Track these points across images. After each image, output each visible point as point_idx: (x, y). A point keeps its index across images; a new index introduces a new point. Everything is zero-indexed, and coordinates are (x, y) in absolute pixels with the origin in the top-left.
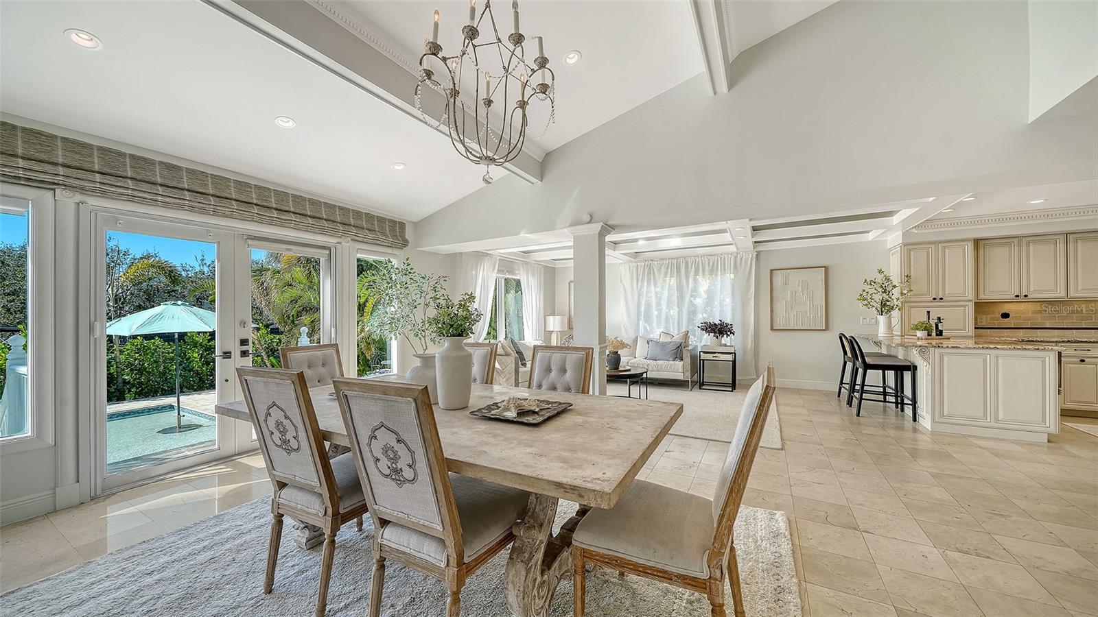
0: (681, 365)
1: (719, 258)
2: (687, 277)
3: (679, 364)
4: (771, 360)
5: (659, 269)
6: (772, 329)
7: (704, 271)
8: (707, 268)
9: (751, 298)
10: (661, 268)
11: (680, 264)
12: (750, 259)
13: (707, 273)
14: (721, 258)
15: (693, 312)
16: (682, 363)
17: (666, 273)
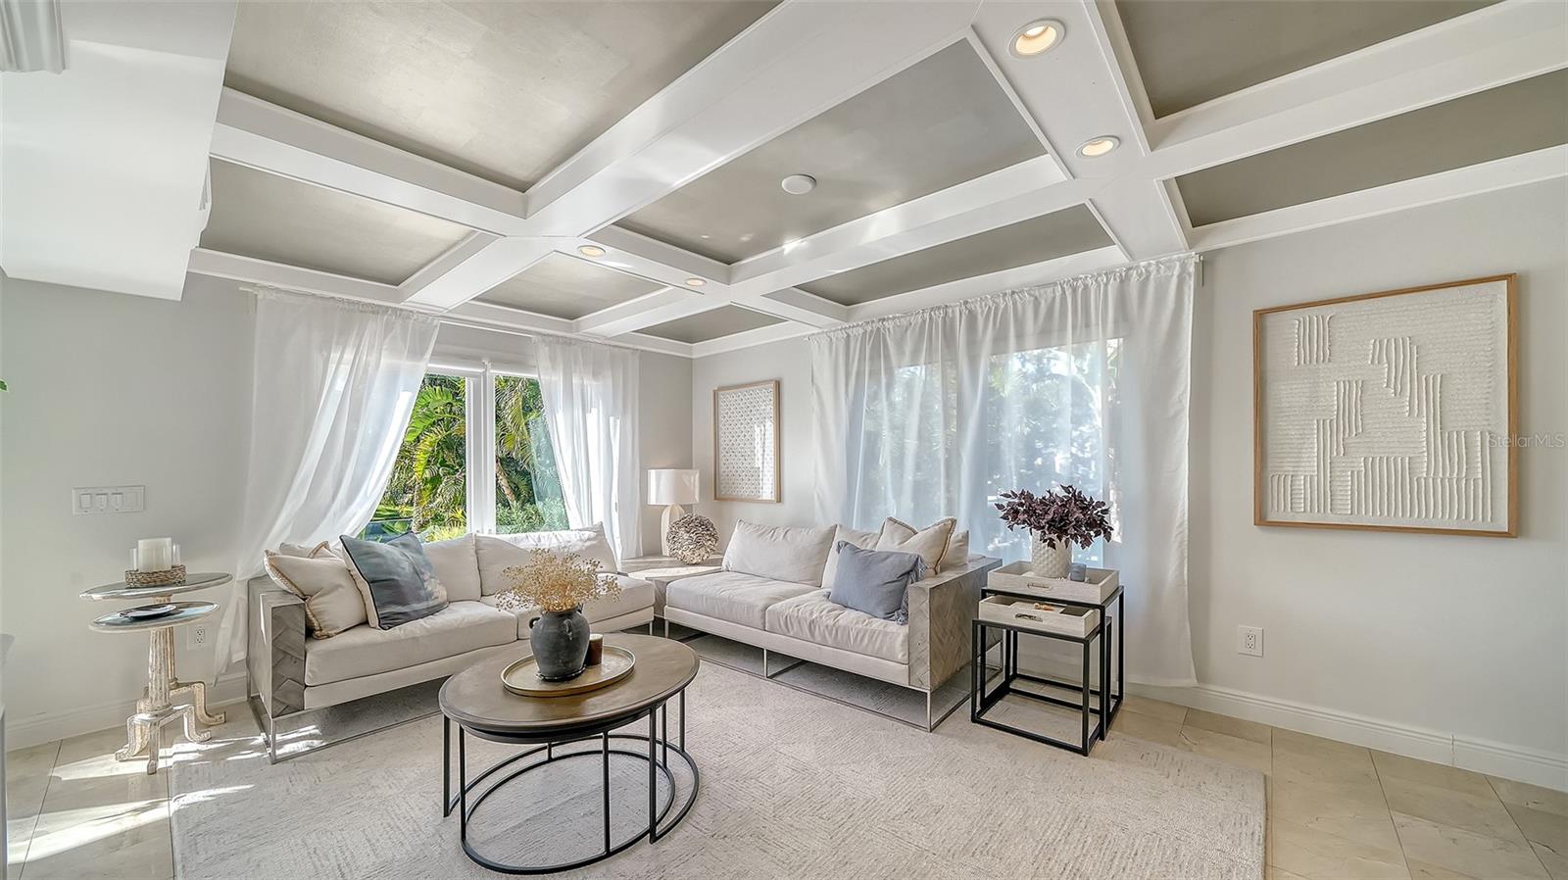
0: (900, 638)
1: (1068, 293)
2: (973, 360)
3: (897, 631)
4: (1257, 630)
5: (900, 344)
6: (1261, 520)
7: (1020, 336)
8: (1030, 326)
9: (1177, 413)
10: (903, 337)
11: (953, 319)
12: (1174, 280)
13: (1030, 340)
14: (1074, 290)
15: (988, 460)
16: (905, 629)
17: (916, 353)
